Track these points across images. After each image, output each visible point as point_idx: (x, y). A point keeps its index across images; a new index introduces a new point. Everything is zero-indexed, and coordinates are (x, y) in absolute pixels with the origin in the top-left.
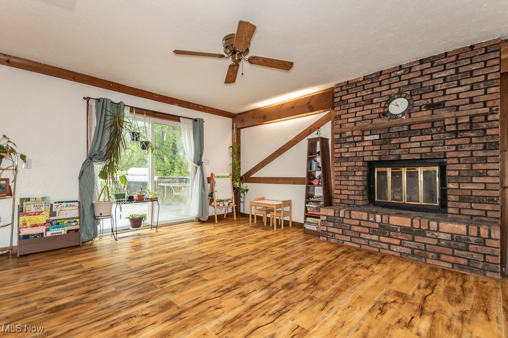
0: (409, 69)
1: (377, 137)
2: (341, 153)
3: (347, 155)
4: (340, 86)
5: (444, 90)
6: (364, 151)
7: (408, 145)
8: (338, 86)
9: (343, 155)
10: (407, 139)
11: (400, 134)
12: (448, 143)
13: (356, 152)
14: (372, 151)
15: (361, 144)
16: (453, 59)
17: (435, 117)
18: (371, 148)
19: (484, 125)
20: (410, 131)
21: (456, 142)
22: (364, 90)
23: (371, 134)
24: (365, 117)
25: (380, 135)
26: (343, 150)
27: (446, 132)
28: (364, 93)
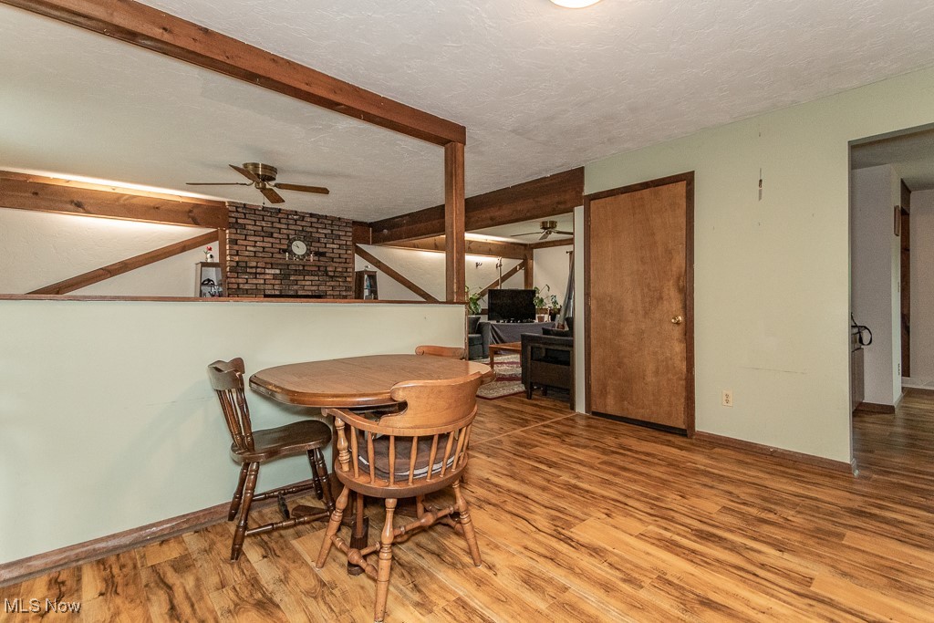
0: (302, 218)
1: (278, 272)
2: (238, 284)
3: (246, 287)
4: (236, 206)
5: (326, 244)
6: (265, 284)
7: (303, 283)
8: (231, 204)
9: (241, 286)
10: (301, 278)
11: (297, 272)
12: (328, 284)
13: (257, 284)
14: (273, 285)
15: (262, 276)
16: (330, 222)
17: (322, 264)
18: (273, 282)
19: (345, 274)
20: (303, 272)
21: (333, 284)
22: (263, 220)
23: (272, 268)
24: (266, 250)
25: (281, 270)
26: (240, 281)
27: (327, 275)
28: (264, 224)
